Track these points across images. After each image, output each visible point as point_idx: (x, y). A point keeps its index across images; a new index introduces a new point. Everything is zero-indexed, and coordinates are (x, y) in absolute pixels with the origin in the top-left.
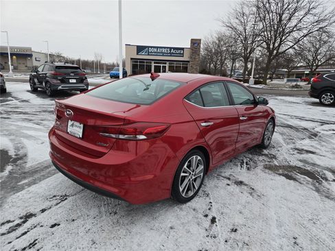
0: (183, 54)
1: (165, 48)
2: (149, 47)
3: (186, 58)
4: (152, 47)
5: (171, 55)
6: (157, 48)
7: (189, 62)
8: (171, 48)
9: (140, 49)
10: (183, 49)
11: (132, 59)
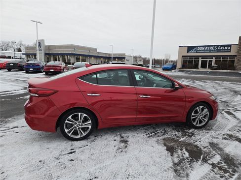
0: (230, 50)
1: (212, 46)
2: (197, 47)
3: (233, 53)
4: (200, 46)
5: (218, 51)
6: (205, 46)
7: (236, 56)
8: (218, 46)
9: (190, 49)
10: (230, 46)
11: (183, 56)
